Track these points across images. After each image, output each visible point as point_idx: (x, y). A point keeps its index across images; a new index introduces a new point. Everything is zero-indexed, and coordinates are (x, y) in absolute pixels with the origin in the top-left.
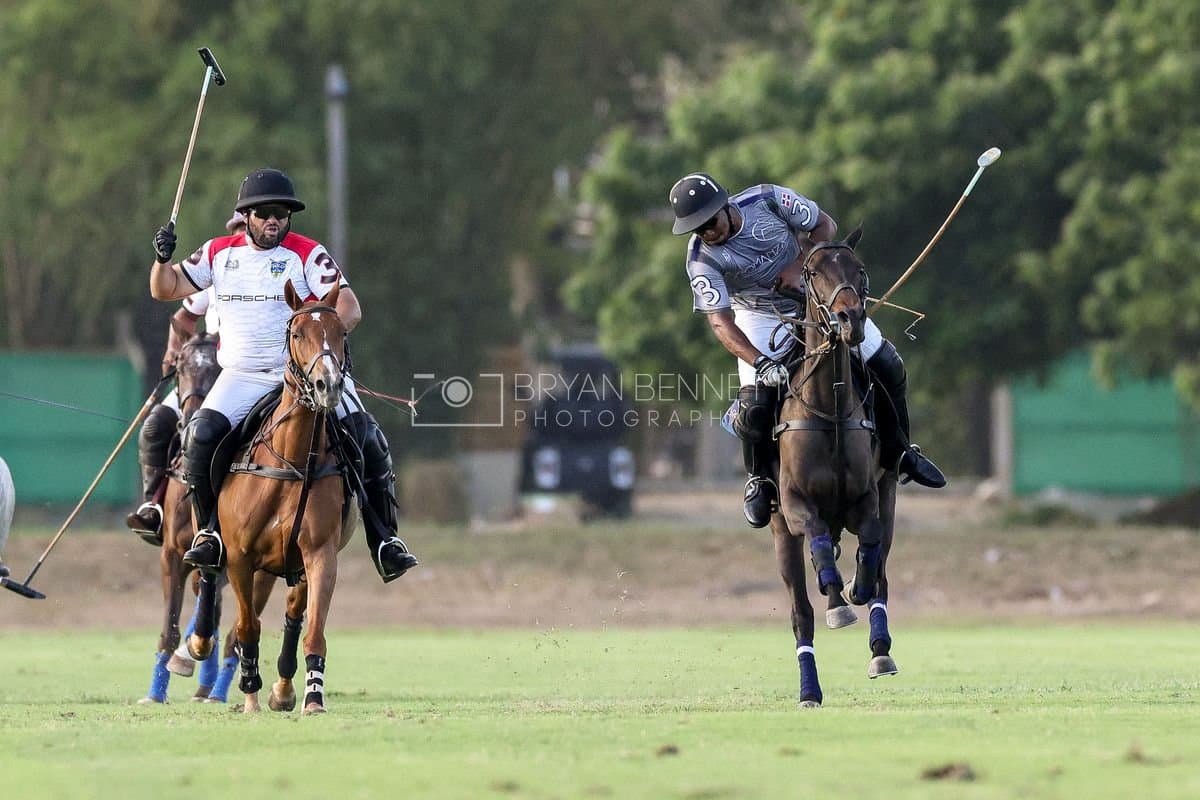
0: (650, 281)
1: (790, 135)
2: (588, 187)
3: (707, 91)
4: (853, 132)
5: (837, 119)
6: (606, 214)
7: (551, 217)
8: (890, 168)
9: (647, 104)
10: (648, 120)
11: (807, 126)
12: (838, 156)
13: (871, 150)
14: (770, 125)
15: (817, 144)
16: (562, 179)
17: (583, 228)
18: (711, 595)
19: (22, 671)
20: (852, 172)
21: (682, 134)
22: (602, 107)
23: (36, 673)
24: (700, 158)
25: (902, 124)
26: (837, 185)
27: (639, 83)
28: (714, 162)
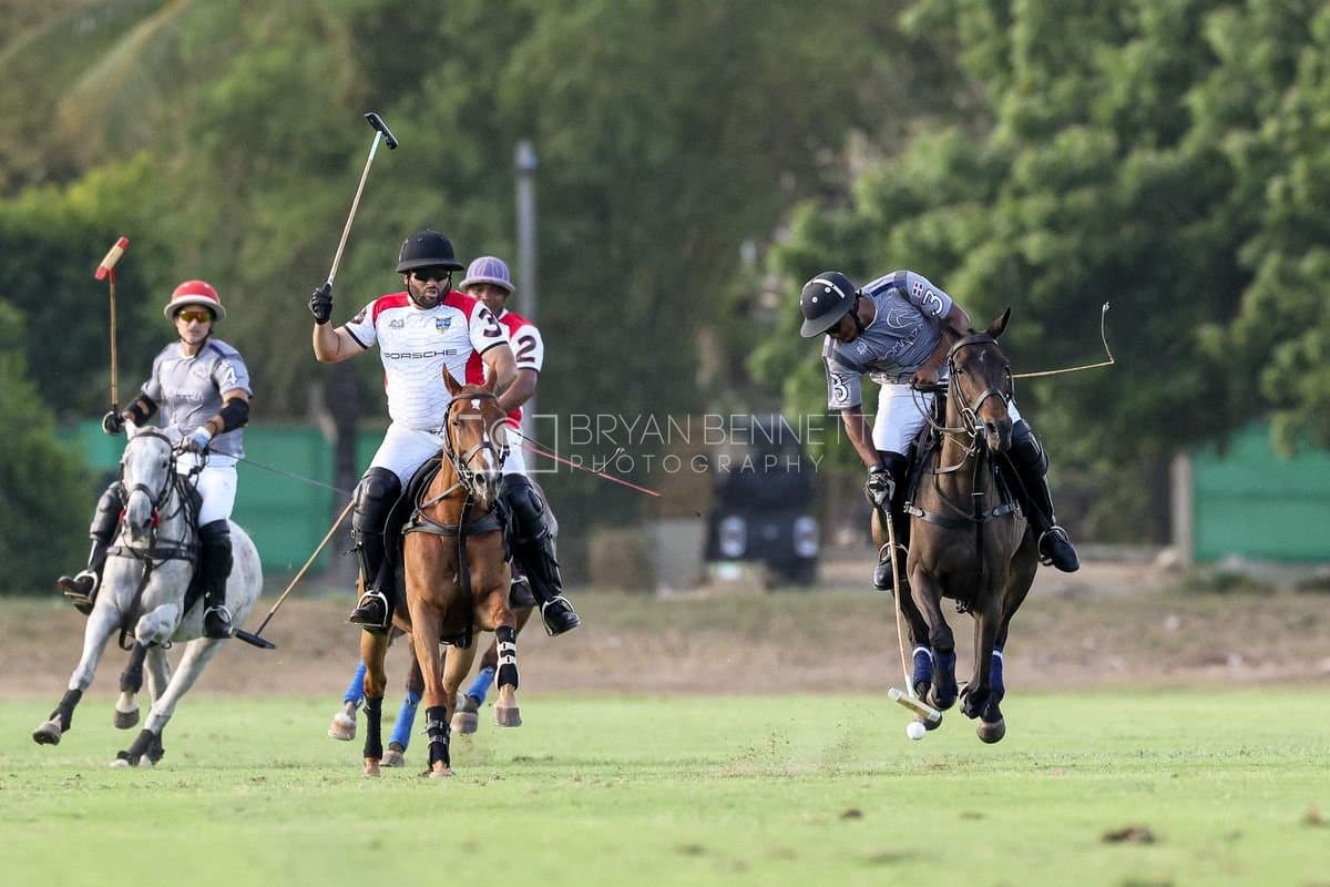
1: (973, 210)
2: (774, 260)
3: (892, 166)
4: (1037, 206)
5: (1020, 194)
6: (792, 287)
7: (737, 290)
8: (1072, 242)
9: (831, 178)
10: (834, 193)
11: (990, 200)
12: (1021, 230)
13: (1053, 224)
14: (953, 199)
15: (1001, 217)
16: (748, 252)
17: (769, 300)
19: (212, 737)
20: (1034, 246)
21: (867, 208)
22: (788, 181)
23: (227, 739)
24: (885, 232)
25: (1084, 198)
26: (1020, 258)
27: (825, 157)
28: (898, 235)
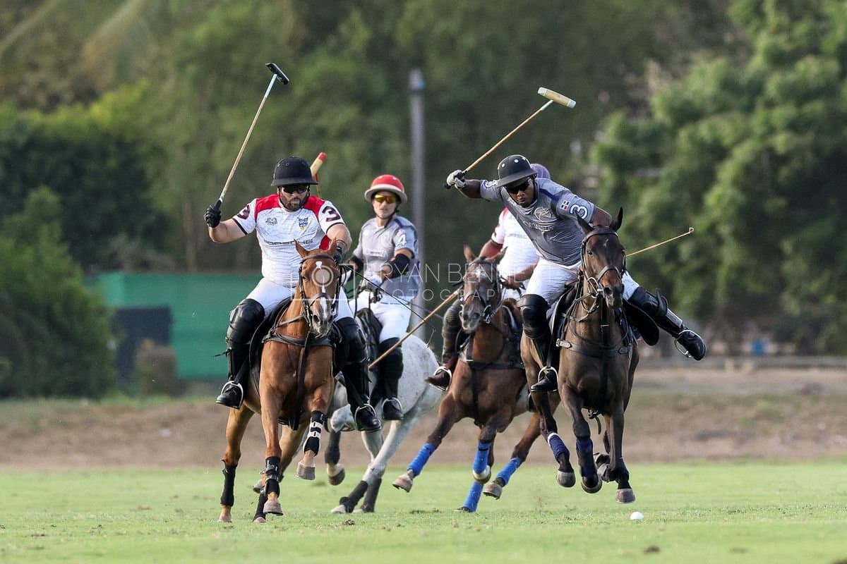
0: (638, 219)
1: (737, 116)
2: (594, 154)
3: (679, 85)
4: (782, 113)
5: (770, 105)
6: (607, 173)
7: (569, 174)
8: (808, 138)
9: (636, 94)
10: (637, 106)
11: (749, 109)
12: (771, 131)
13: (794, 126)
14: (722, 109)
15: (757, 122)
16: (576, 147)
17: (591, 182)
18: (682, 440)
19: (196, 497)
20: (781, 142)
21: (660, 116)
22: (604, 98)
23: (206, 499)
24: (673, 133)
25: (816, 108)
26: (770, 151)
27: (631, 79)
28: (683, 134)
